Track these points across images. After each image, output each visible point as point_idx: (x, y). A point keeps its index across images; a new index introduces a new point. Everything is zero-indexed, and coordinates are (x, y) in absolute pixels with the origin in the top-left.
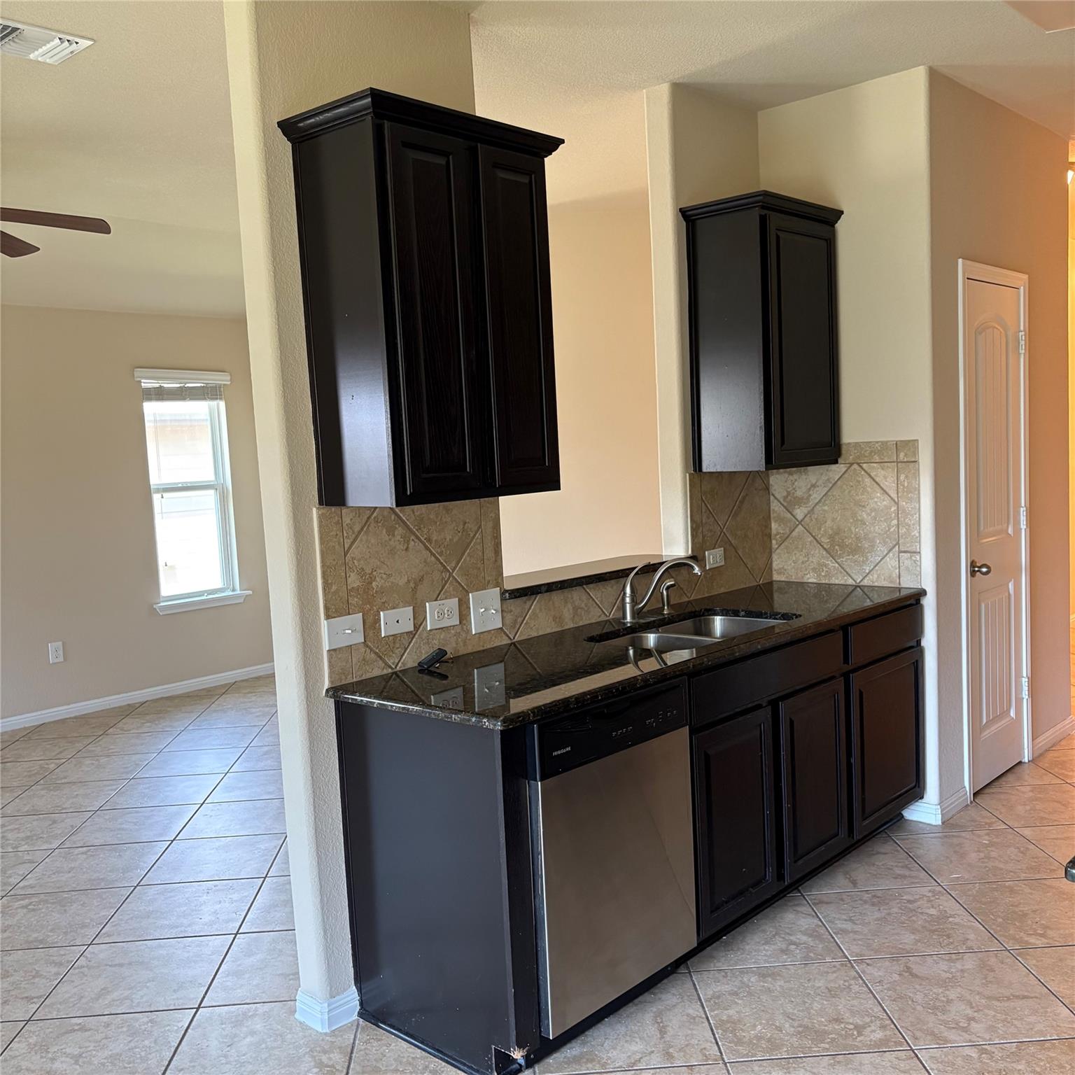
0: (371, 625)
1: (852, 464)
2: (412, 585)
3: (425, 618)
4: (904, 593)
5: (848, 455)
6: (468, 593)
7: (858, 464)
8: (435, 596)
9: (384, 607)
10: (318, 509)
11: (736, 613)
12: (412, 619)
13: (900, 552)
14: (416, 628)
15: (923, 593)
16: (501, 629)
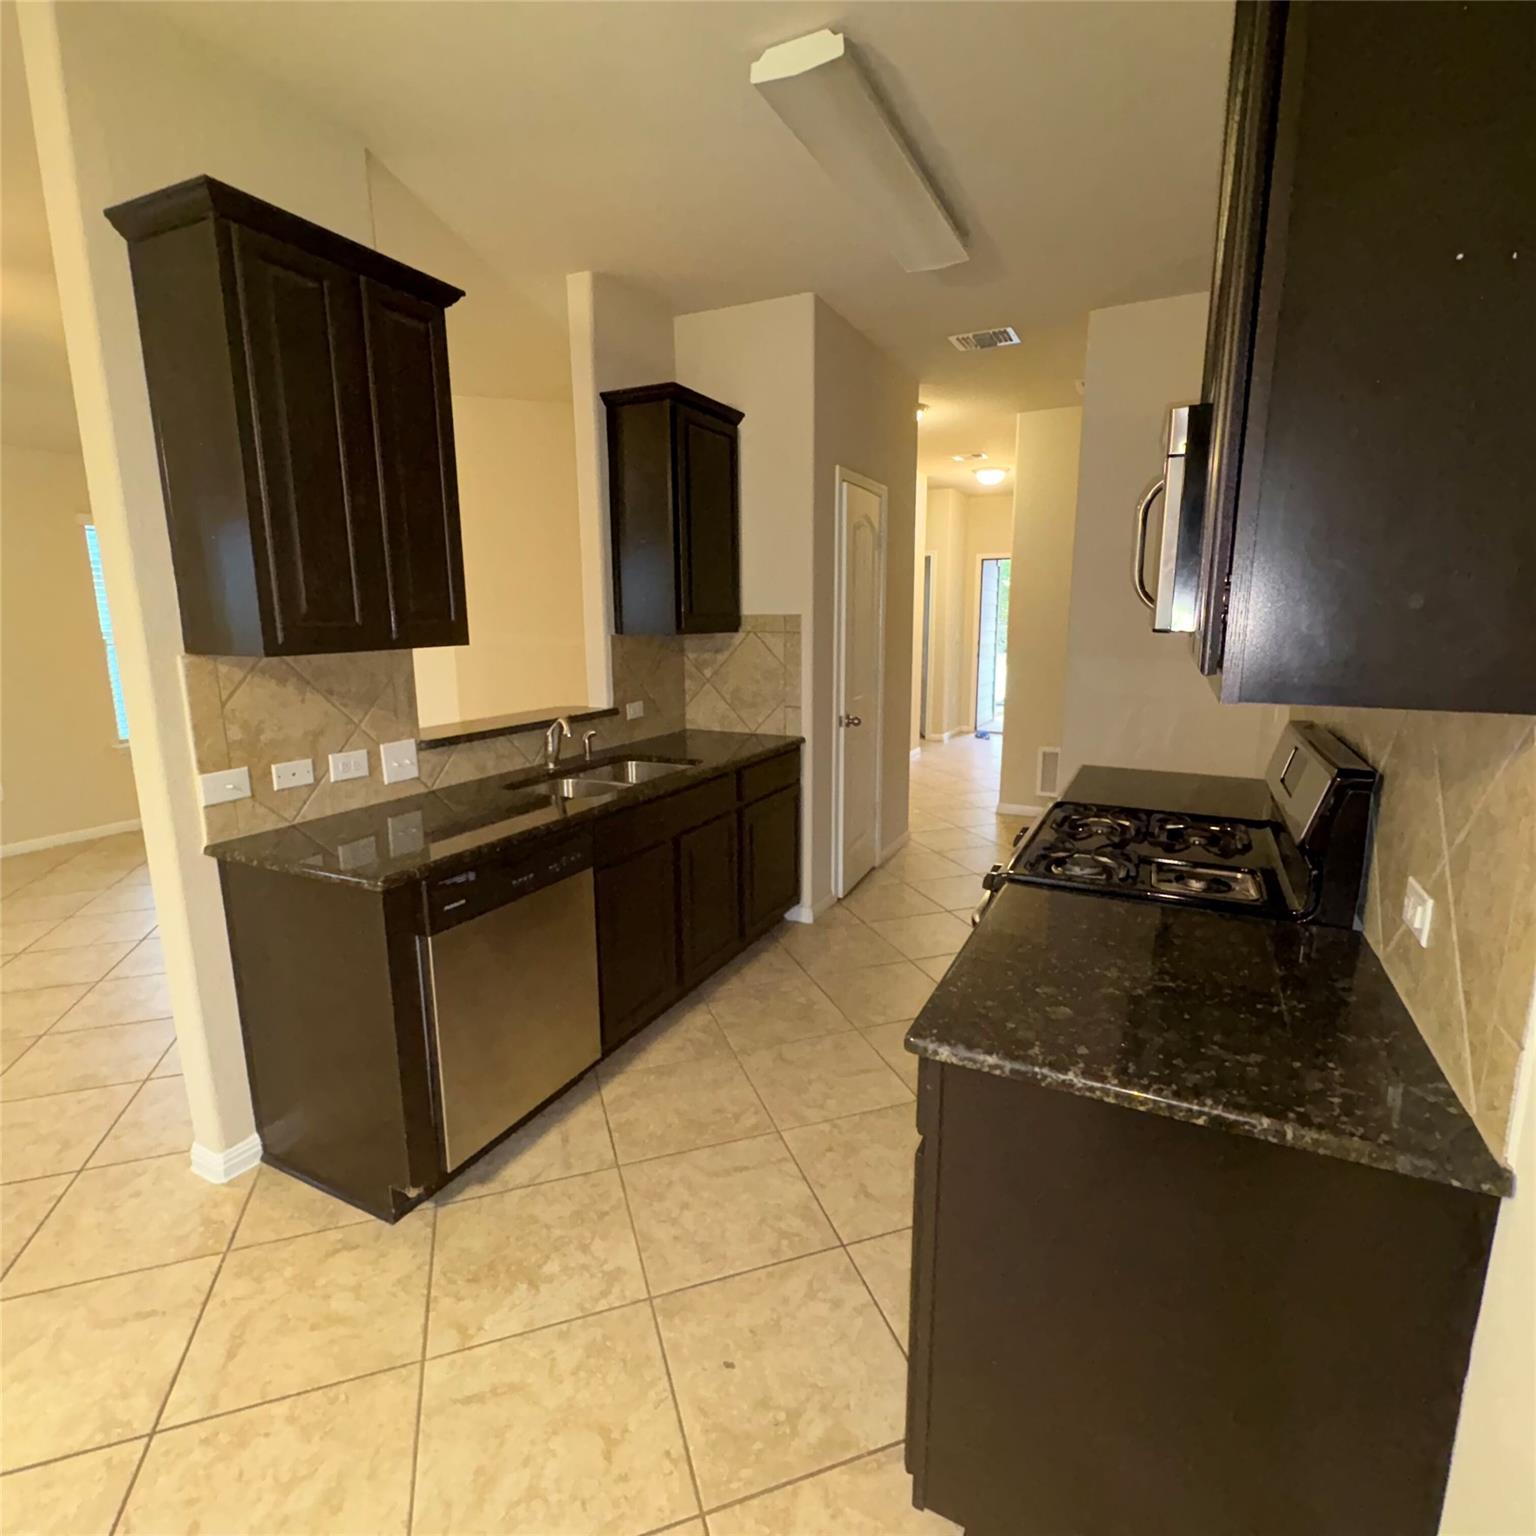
0: (259, 779)
1: (749, 632)
2: (310, 738)
3: (328, 770)
4: (788, 740)
5: (746, 626)
6: (378, 745)
7: (755, 634)
8: (340, 748)
9: (275, 760)
10: (183, 657)
11: (649, 759)
12: (311, 772)
13: (787, 707)
14: (317, 780)
15: (803, 740)
16: (418, 779)
